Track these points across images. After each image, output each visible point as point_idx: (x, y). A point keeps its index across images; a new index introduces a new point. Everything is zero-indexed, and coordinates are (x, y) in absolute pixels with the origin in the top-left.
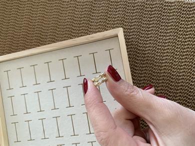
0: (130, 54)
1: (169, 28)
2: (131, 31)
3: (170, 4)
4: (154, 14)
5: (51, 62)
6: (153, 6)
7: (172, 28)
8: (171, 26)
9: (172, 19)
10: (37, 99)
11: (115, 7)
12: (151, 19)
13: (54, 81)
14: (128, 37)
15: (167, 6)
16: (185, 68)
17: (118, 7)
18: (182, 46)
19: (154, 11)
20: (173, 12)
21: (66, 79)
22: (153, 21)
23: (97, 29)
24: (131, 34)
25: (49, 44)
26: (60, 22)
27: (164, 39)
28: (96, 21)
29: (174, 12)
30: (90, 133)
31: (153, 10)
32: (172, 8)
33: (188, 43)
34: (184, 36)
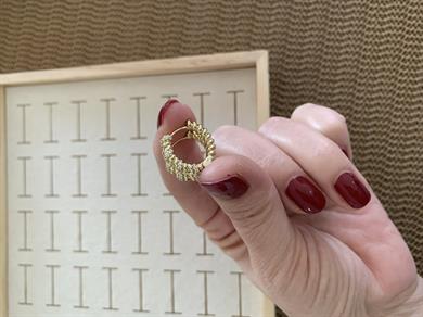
33: (387, 32)
34: (380, 19)
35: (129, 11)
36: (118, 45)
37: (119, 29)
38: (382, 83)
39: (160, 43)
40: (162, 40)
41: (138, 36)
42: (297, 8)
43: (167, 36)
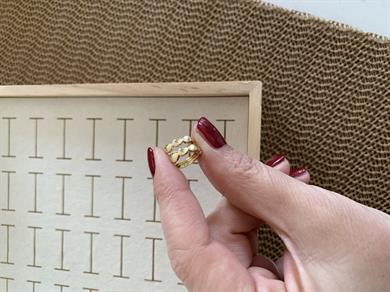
0: (267, 134)
1: (360, 97)
2: (280, 86)
3: (374, 47)
4: (336, 61)
5: (100, 119)
6: (338, 44)
7: (366, 100)
8: (365, 94)
9: (371, 80)
10: (60, 188)
11: (258, 27)
12: (328, 71)
13: (99, 160)
14: (270, 98)
15: (368, 49)
16: (374, 189)
17: (262, 29)
18: (379, 143)
19: (338, 54)
20: (377, 66)
21: (124, 160)
22: (330, 74)
23: (209, 67)
24: (277, 93)
25: (102, 82)
26: (135, 36)
27: (345, 119)
28: (211, 49)
29: (380, 65)
30: (153, 280)
31: (336, 51)
32: (377, 56)
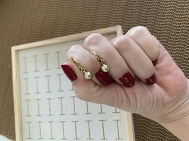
1: (166, 15)
7: (168, 15)
8: (167, 13)
9: (169, 7)
33: (182, 28)
34: (179, 22)
35: (73, 13)
36: (67, 27)
37: (68, 20)
38: (178, 50)
39: (84, 27)
40: (85, 26)
41: (76, 23)
42: (143, 15)
43: (87, 24)
